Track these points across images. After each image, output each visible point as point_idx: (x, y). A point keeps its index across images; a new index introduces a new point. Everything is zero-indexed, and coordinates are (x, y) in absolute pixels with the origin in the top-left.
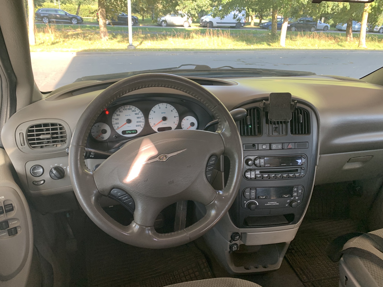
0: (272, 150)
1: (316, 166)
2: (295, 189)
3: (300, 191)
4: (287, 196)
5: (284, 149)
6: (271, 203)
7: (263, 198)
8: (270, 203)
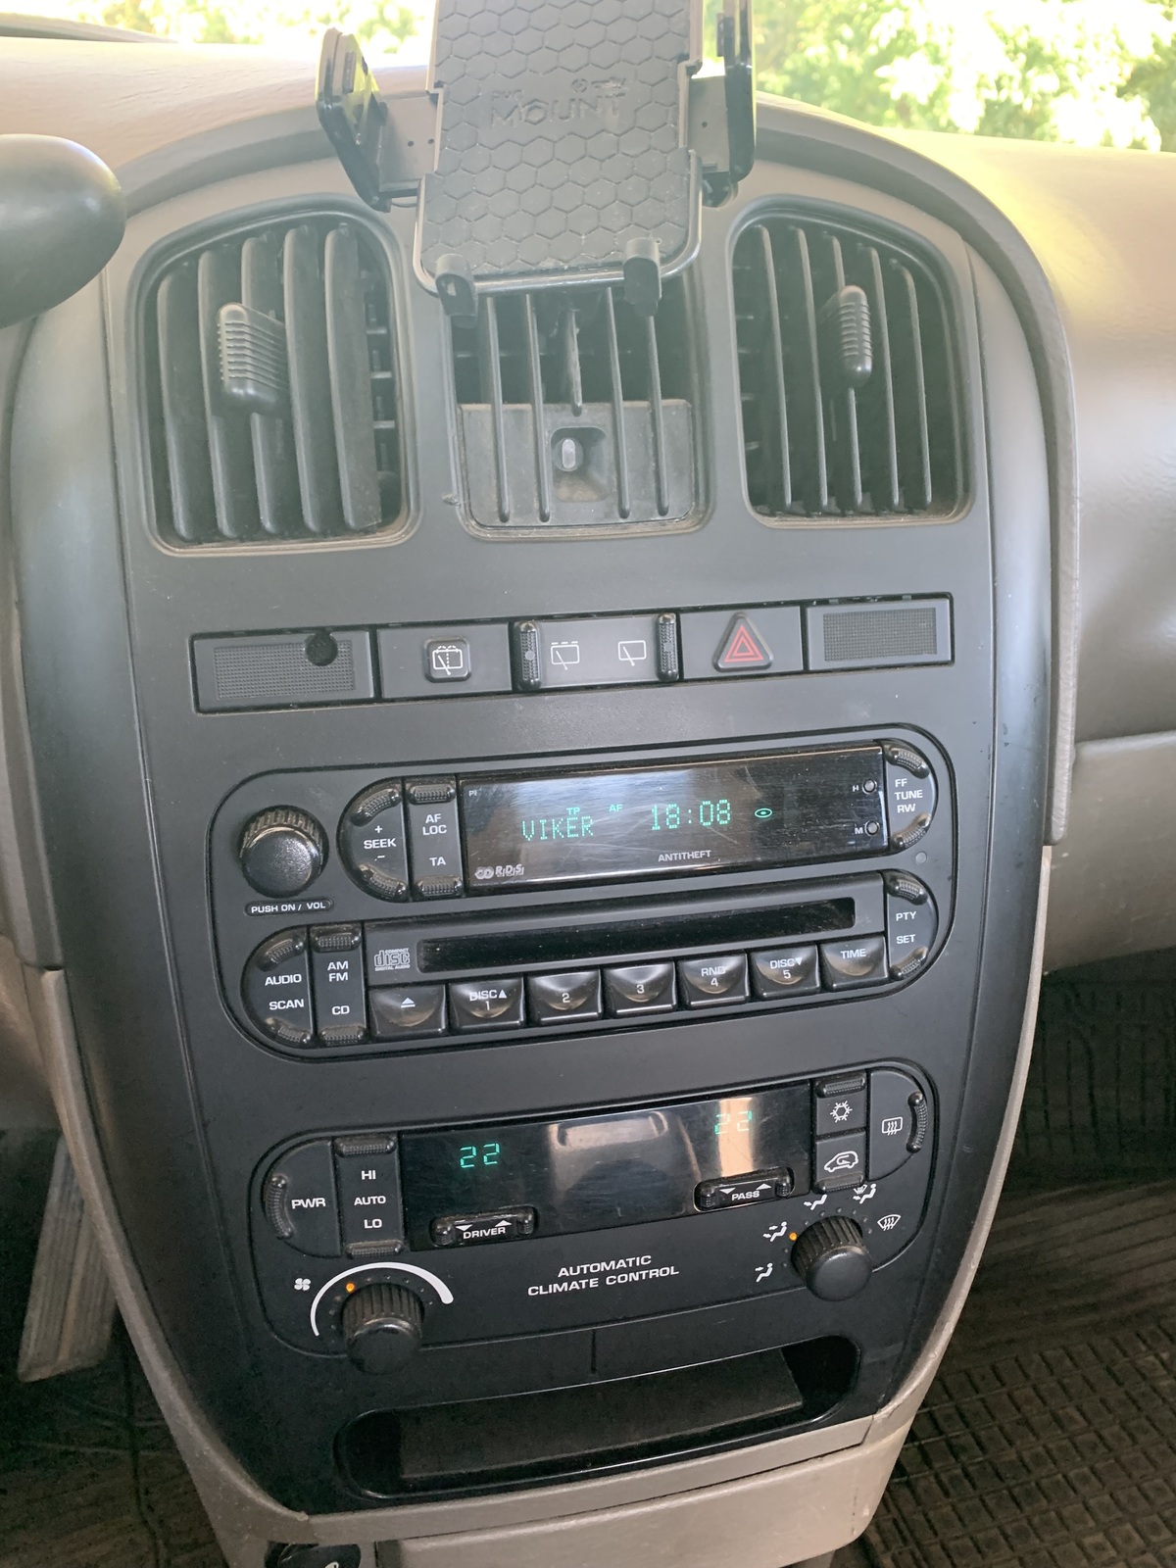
0: (536, 691)
1: (1047, 850)
2: (840, 1112)
3: (892, 1127)
4: (756, 1194)
5: (681, 680)
6: (590, 1275)
7: (493, 1232)
8: (582, 1276)
